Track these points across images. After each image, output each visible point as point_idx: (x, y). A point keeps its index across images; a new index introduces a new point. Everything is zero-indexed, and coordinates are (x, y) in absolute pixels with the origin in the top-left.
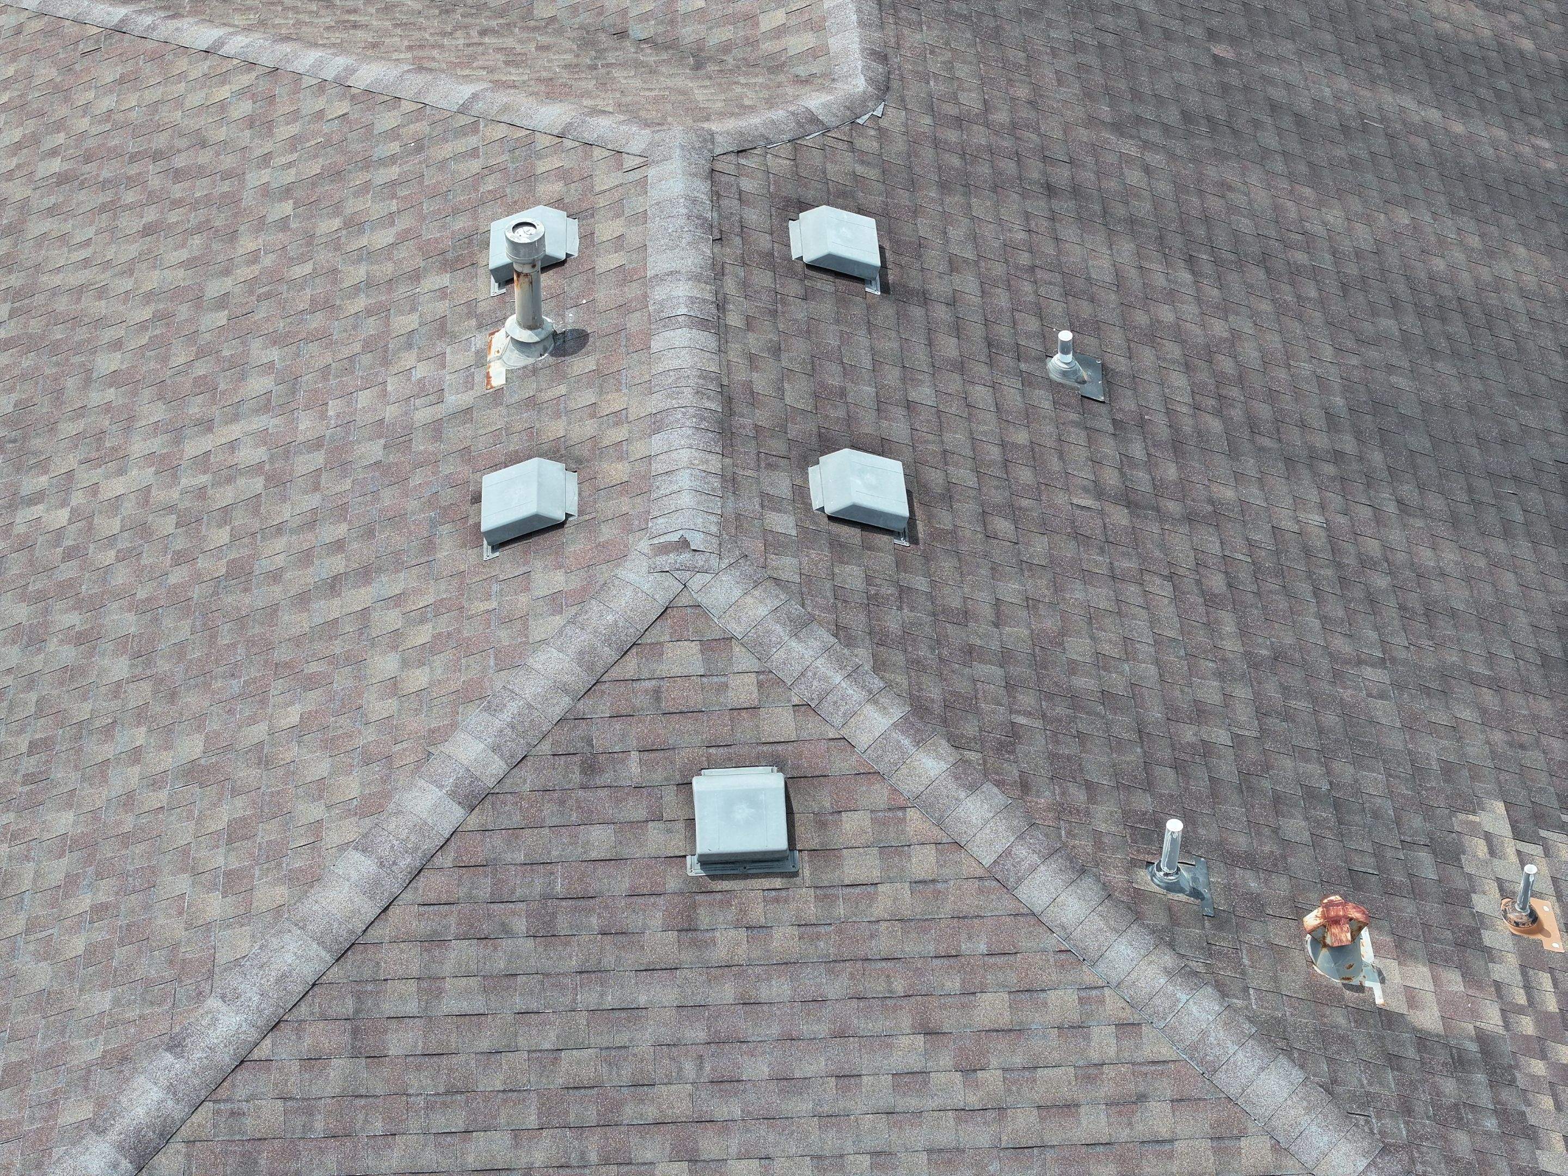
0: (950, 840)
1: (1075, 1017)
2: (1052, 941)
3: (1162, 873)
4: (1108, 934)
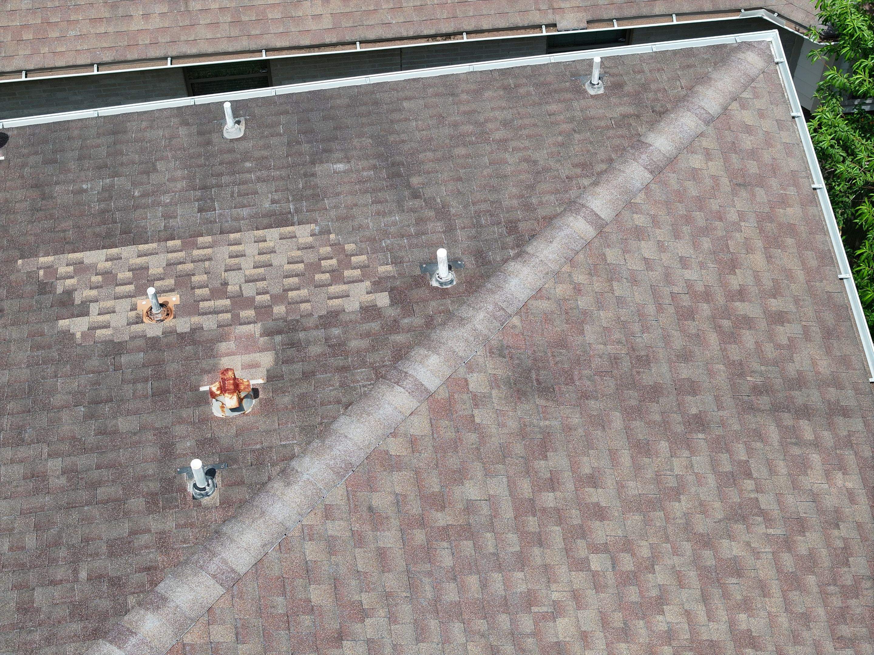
0: (206, 615)
1: (323, 545)
2: (273, 554)
3: (207, 488)
4: (267, 518)
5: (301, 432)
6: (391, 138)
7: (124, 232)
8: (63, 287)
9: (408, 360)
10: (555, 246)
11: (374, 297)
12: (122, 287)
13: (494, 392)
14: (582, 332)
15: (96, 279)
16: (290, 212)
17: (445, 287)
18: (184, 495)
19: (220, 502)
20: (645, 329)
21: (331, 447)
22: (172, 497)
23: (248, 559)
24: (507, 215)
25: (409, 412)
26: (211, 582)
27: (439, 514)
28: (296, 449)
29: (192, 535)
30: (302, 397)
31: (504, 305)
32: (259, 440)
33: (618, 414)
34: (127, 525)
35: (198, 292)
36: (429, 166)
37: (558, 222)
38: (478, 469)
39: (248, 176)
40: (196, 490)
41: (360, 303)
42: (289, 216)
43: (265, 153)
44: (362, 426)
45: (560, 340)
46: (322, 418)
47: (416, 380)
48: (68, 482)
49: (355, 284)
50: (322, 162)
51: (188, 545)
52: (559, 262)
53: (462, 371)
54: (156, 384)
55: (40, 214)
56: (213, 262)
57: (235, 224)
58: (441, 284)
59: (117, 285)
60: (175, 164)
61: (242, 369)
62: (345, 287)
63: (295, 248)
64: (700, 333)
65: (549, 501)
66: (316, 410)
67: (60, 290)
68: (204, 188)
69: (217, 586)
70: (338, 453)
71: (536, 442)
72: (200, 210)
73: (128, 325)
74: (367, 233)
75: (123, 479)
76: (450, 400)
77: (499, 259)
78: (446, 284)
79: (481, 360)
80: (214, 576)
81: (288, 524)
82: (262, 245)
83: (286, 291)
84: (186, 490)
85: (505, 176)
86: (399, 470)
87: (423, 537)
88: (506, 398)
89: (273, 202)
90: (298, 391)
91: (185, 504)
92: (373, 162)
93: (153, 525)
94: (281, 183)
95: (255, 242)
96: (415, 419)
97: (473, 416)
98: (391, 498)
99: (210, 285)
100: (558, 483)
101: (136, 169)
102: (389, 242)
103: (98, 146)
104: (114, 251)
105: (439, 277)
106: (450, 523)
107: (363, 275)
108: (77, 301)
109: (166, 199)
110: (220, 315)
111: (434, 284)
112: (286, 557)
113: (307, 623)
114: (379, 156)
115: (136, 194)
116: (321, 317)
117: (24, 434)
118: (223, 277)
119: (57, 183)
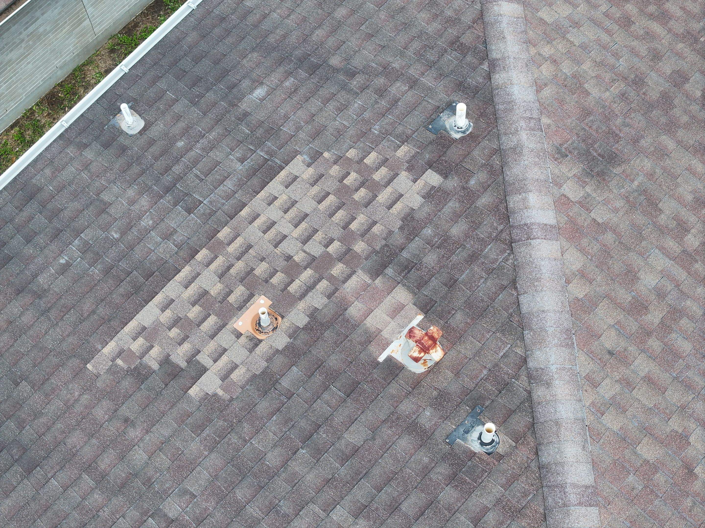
1: (612, 410)
4: (564, 424)
5: (504, 335)
6: (271, 39)
7: (149, 275)
8: (153, 361)
9: (514, 213)
10: (509, 38)
11: (423, 182)
12: (205, 324)
13: (588, 189)
14: (588, 94)
15: (174, 332)
16: (266, 160)
17: (468, 133)
18: (478, 457)
19: (513, 441)
20: (616, 55)
21: (543, 329)
22: (469, 467)
23: (585, 469)
24: (443, 39)
25: (560, 255)
26: (583, 510)
27: (649, 316)
28: (519, 351)
29: (525, 485)
30: (469, 304)
31: (528, 115)
32: (479, 367)
33: (664, 137)
34: (462, 518)
35: (275, 280)
36: (331, 42)
37: (489, 18)
38: (636, 258)
39: (192, 154)
40: (488, 447)
41: (418, 194)
42: (270, 163)
43: (181, 125)
44: (544, 293)
45: (582, 111)
46: (506, 310)
47: (539, 224)
48: (369, 520)
49: (395, 181)
50: (240, 100)
51: (531, 496)
52: (524, 49)
53: (555, 190)
54: (338, 384)
55: (53, 314)
56: (256, 247)
57: (232, 201)
58: (464, 132)
59: (199, 326)
60: (117, 187)
61: (392, 318)
62: (389, 189)
63: (308, 186)
64: (647, 30)
65: (694, 243)
66: (493, 307)
67: (155, 366)
68: (168, 190)
69: (589, 509)
70: (552, 329)
71: (644, 204)
72: (189, 211)
73: (251, 352)
74: (351, 132)
75: (411, 482)
76: (572, 221)
77: (481, 80)
78: (467, 130)
79: (557, 171)
80: (580, 504)
81: (579, 415)
82: (277, 203)
83: (346, 227)
84: (475, 453)
85: (402, 8)
86: (597, 306)
87: (658, 343)
88: (598, 187)
89: (242, 160)
90: (459, 302)
91: (487, 464)
92: (281, 69)
93: (483, 501)
94: (228, 140)
95: (269, 204)
96: (567, 256)
97: (594, 220)
98: (613, 333)
99: (277, 269)
100: (685, 223)
101: (89, 215)
102: (377, 127)
103: (31, 218)
104: (159, 298)
105: (458, 128)
106: (661, 316)
107: (391, 169)
108: (183, 364)
109: (147, 222)
110: (318, 287)
111: (457, 136)
112: (603, 442)
113: (662, 479)
114: (280, 62)
115: (116, 236)
116: (401, 228)
117: (282, 509)
118: (279, 253)
119: (35, 276)
